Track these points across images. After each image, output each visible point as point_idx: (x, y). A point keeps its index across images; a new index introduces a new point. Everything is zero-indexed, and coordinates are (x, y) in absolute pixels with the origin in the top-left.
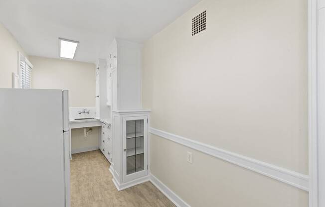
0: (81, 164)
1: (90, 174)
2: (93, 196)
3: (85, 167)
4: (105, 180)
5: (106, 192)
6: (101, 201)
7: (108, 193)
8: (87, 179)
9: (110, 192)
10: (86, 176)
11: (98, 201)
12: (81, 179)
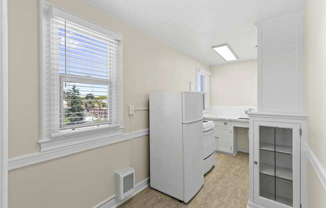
0: (238, 163)
1: (237, 175)
2: (221, 194)
3: (238, 167)
4: (244, 188)
5: (234, 199)
6: (223, 203)
7: (235, 202)
8: (230, 178)
9: (238, 202)
10: (232, 174)
11: (221, 201)
12: (226, 175)
